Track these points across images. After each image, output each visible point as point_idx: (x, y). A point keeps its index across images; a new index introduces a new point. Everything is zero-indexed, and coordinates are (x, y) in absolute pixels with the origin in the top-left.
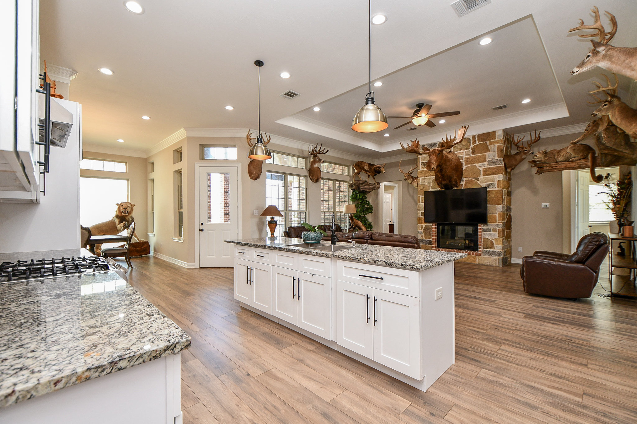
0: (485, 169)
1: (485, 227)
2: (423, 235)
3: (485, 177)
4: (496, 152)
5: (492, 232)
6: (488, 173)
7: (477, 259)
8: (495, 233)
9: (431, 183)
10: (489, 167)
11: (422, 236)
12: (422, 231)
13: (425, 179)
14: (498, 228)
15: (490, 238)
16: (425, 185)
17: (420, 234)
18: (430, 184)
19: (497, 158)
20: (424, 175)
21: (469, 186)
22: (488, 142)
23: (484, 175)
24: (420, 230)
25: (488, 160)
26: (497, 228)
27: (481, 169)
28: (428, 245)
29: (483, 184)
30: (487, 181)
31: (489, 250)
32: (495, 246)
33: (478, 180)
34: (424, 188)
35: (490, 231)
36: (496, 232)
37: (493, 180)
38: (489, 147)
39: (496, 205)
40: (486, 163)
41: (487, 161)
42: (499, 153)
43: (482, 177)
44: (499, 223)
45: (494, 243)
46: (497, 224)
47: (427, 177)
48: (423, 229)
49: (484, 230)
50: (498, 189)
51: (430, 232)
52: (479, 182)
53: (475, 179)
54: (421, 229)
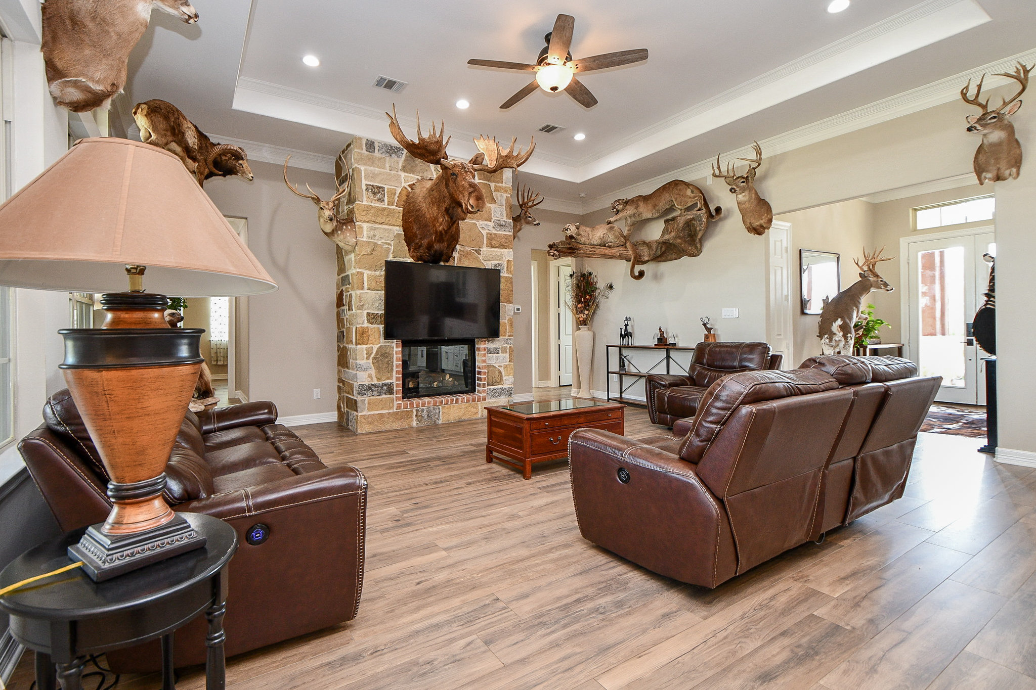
0: (491, 234)
1: (491, 345)
2: (373, 371)
3: (489, 249)
4: (504, 207)
5: (500, 354)
6: (494, 243)
7: (480, 408)
8: (504, 355)
9: (392, 243)
10: (494, 232)
11: (370, 376)
12: (370, 361)
13: (375, 229)
14: (508, 346)
15: (496, 365)
16: (375, 244)
17: (365, 370)
18: (389, 244)
19: (505, 219)
20: (373, 219)
21: (466, 264)
22: (492, 185)
23: (488, 246)
24: (365, 361)
25: (494, 219)
26: (506, 345)
27: (484, 232)
28: (384, 396)
29: (488, 262)
30: (493, 259)
31: (496, 387)
32: (504, 378)
33: (479, 254)
34: (375, 253)
35: (498, 353)
36: (506, 352)
37: (500, 258)
38: (494, 194)
39: (506, 304)
40: (491, 224)
41: (492, 221)
42: (509, 210)
43: (485, 249)
44: (509, 336)
45: (503, 373)
46: (507, 337)
47: (380, 226)
48: (372, 356)
49: (489, 351)
50: (508, 275)
51: (390, 364)
52: (481, 257)
53: (476, 250)
54: (368, 358)
